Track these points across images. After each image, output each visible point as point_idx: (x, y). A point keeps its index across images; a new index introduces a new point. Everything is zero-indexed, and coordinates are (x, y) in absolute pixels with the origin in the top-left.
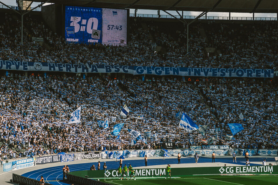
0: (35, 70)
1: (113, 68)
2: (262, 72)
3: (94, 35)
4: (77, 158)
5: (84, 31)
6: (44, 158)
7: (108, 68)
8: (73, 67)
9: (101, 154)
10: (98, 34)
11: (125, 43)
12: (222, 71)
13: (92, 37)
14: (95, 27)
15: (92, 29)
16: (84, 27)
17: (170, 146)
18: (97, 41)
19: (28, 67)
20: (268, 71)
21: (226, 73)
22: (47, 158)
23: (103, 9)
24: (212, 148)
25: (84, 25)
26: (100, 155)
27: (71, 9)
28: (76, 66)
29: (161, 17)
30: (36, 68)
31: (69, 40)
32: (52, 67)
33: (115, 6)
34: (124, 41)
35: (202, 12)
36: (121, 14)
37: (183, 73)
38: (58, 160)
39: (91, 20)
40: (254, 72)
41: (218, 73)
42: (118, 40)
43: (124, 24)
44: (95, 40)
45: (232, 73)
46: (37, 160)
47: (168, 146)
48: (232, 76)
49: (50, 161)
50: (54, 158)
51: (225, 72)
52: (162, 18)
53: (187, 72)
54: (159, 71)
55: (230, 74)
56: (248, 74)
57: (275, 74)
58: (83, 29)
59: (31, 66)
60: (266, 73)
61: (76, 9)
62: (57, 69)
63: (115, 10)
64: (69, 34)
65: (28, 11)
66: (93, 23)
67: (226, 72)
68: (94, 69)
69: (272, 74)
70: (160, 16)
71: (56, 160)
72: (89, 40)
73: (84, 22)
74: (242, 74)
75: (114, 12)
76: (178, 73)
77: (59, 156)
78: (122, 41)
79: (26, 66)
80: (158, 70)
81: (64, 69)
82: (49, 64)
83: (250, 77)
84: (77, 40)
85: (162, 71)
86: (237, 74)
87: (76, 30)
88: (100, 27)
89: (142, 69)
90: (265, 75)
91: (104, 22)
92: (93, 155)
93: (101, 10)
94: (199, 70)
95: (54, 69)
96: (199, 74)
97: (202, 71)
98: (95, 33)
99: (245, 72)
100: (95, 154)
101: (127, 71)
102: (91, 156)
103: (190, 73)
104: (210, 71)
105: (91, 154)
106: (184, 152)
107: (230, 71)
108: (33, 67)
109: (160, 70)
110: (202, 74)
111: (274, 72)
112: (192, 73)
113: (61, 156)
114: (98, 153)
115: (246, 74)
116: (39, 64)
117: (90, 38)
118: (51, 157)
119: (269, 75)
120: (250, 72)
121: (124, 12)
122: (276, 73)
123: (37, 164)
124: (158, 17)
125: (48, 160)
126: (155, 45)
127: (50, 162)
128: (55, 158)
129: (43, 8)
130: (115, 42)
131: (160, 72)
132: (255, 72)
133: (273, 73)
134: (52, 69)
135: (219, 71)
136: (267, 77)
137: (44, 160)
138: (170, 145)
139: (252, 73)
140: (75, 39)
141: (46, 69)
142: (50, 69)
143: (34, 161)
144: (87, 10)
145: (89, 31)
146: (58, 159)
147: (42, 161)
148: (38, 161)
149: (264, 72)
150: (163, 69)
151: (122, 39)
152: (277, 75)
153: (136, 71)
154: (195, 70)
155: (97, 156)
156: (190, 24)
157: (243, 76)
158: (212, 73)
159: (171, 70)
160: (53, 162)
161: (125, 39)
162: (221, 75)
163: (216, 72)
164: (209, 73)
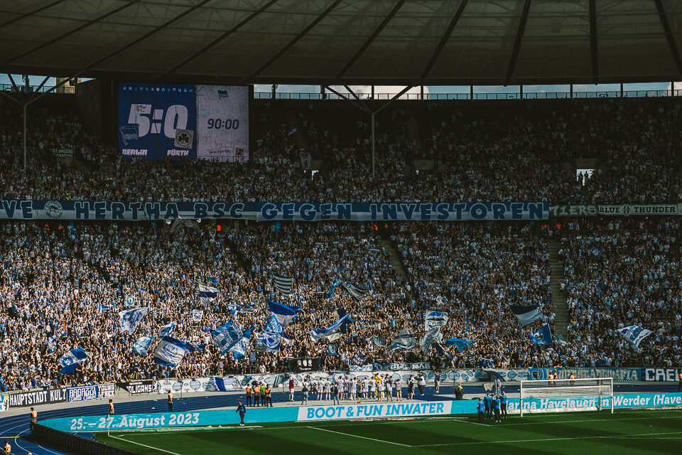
0: (47, 217)
1: (210, 210)
2: (526, 210)
3: (180, 140)
4: (102, 394)
5: (159, 132)
6: (30, 394)
7: (201, 209)
8: (127, 209)
9: (156, 385)
10: (188, 138)
11: (246, 154)
12: (440, 210)
13: (176, 145)
14: (182, 125)
15: (175, 128)
16: (159, 125)
17: (308, 367)
18: (186, 153)
19: (33, 212)
20: (536, 206)
21: (450, 213)
22: (36, 396)
23: (199, 87)
24: (395, 367)
25: (158, 121)
26: (154, 387)
28: (135, 207)
29: (327, 98)
30: (49, 214)
31: (126, 152)
32: (82, 211)
33: (222, 79)
34: (242, 150)
35: (405, 87)
36: (236, 95)
37: (360, 215)
38: (60, 399)
39: (172, 110)
40: (508, 210)
41: (432, 213)
42: (231, 149)
43: (242, 116)
44: (182, 151)
45: (462, 213)
46: (12, 399)
47: (303, 367)
48: (463, 218)
49: (41, 401)
50: (52, 395)
51: (447, 210)
52: (329, 100)
53: (370, 214)
54: (309, 213)
55: (459, 215)
56: (496, 214)
57: (551, 213)
58: (156, 129)
59: (39, 210)
60: (533, 210)
61: (141, 88)
62: (92, 214)
63: (223, 88)
64: (127, 140)
66: (177, 116)
67: (449, 211)
68: (172, 212)
69: (545, 213)
70: (325, 95)
71: (56, 399)
72: (169, 151)
73: (158, 114)
74: (484, 214)
75: (220, 92)
76: (348, 215)
77: (64, 390)
78: (240, 152)
79: (30, 210)
80: (308, 210)
81: (109, 214)
82: (78, 205)
83: (499, 219)
84: (144, 152)
85: (317, 213)
86: (474, 214)
87: (143, 132)
88: (192, 124)
89: (273, 209)
90: (532, 215)
91: (200, 112)
92: (139, 386)
93: (195, 89)
94: (394, 207)
95: (87, 215)
96: (394, 215)
97: (400, 210)
98: (183, 137)
99: (490, 210)
100: (143, 386)
101: (241, 216)
102: (135, 390)
103: (374, 216)
104: (417, 210)
105: (135, 386)
106: (333, 378)
107: (459, 208)
108: (44, 211)
109: (312, 210)
110: (401, 215)
111: (550, 208)
112: (380, 214)
113: (68, 391)
114: (150, 383)
115: (492, 213)
116: (56, 206)
117: (172, 147)
118: (45, 392)
119: (540, 215)
120: (499, 210)
121: (243, 90)
122: (553, 210)
123: (10, 406)
124: (321, 98)
125: (37, 398)
126: (309, 158)
127: (44, 403)
128: (54, 394)
129: (79, 87)
130: (225, 154)
132: (511, 209)
133: (548, 210)
134: (82, 215)
135: (434, 210)
136: (536, 218)
137: (28, 399)
138: (308, 364)
139: (503, 211)
140: (139, 151)
141: (71, 214)
142: (78, 215)
143: (5, 400)
144: (163, 90)
145: (170, 133)
146: (62, 396)
147: (24, 402)
148: (15, 401)
149: (528, 208)
150: (317, 208)
151: (240, 146)
152: (555, 214)
153: (261, 213)
154: (385, 207)
155: (146, 388)
156: (376, 112)
157: (486, 218)
158: (420, 213)
159: (334, 210)
160: (49, 401)
161: (245, 147)
162: (440, 216)
163: (430, 212)
164: (414, 213)
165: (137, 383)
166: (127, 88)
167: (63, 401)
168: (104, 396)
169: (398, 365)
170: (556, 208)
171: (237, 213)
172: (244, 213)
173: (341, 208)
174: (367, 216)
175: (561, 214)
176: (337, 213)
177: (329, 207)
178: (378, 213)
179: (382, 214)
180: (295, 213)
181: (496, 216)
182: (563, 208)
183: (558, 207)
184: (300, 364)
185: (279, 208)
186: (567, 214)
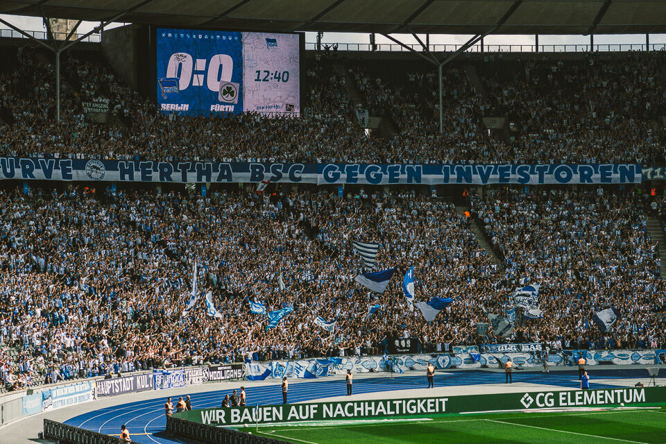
0: (88, 179)
1: (268, 171)
2: (616, 172)
3: (224, 94)
4: (190, 381)
5: (201, 85)
6: (116, 381)
7: (258, 170)
8: (177, 170)
10: (233, 92)
11: (297, 111)
12: (521, 172)
13: (220, 98)
14: (227, 76)
15: (219, 80)
16: (201, 77)
18: (231, 109)
19: (73, 172)
20: (628, 168)
21: (532, 176)
22: (122, 382)
23: (245, 34)
24: (503, 349)
25: (201, 72)
26: (244, 372)
27: (170, 35)
28: (184, 168)
30: (90, 176)
31: (165, 107)
32: (126, 172)
33: (272, 26)
34: (293, 106)
35: (474, 35)
36: (286, 43)
37: (431, 179)
38: (147, 386)
39: (216, 60)
40: (596, 172)
41: (512, 176)
42: (280, 105)
43: (294, 68)
44: (227, 107)
45: (545, 176)
46: (99, 387)
47: (401, 347)
48: (546, 182)
49: (128, 389)
50: (138, 381)
51: (528, 173)
52: (380, 52)
53: (442, 176)
54: (376, 175)
55: (541, 179)
56: (583, 177)
57: (644, 176)
58: (198, 81)
59: (79, 171)
60: (624, 172)
61: (182, 35)
62: (138, 176)
63: (271, 36)
64: (167, 94)
65: (71, 42)
66: (221, 66)
67: (531, 173)
68: (226, 174)
69: (637, 176)
70: (375, 46)
71: (143, 387)
72: (212, 106)
73: (201, 64)
74: (570, 177)
75: (268, 40)
76: (419, 179)
77: (151, 376)
78: (290, 107)
79: (70, 170)
80: (374, 172)
81: (155, 176)
82: (122, 165)
83: (586, 182)
84: (185, 107)
85: (383, 175)
86: (558, 177)
87: (183, 85)
88: (238, 76)
89: (336, 171)
90: (622, 179)
91: (246, 63)
92: (228, 371)
93: (240, 37)
94: (468, 169)
95: (131, 177)
96: (469, 179)
97: (475, 173)
98: (228, 91)
99: (576, 173)
100: (232, 371)
101: (300, 179)
102: (223, 375)
103: (447, 179)
104: (495, 173)
105: (223, 371)
106: (437, 361)
107: (541, 171)
108: (85, 172)
109: (379, 172)
110: (477, 179)
111: (643, 171)
112: (453, 177)
113: (154, 377)
114: (240, 367)
115: (578, 176)
116: (98, 166)
117: (216, 102)
118: (132, 379)
119: (632, 178)
120: (586, 172)
121: (293, 39)
122: (646, 173)
123: (99, 396)
124: (371, 50)
125: (124, 386)
126: (366, 115)
127: (130, 391)
128: (140, 380)
129: (106, 34)
130: (273, 110)
131: (379, 177)
132: (599, 172)
133: (641, 172)
134: (127, 177)
135: (514, 172)
136: (627, 181)
137: (115, 387)
139: (590, 173)
140: (180, 105)
141: (114, 176)
142: (122, 177)
143: (92, 388)
144: (206, 37)
145: (214, 86)
146: (148, 383)
147: (111, 390)
148: (103, 389)
149: (618, 171)
150: (384, 170)
151: (291, 101)
152: (649, 177)
153: (322, 176)
154: (459, 170)
155: (236, 373)
156: (444, 63)
157: (571, 182)
158: (498, 176)
159: (403, 172)
160: (135, 389)
161: (296, 101)
162: (520, 180)
163: (508, 175)
164: (491, 176)
165: (225, 368)
166: (167, 35)
167: (150, 388)
168: (191, 383)
169: (506, 346)
170: (650, 170)
171: (297, 175)
172: (304, 176)
173: (410, 170)
174: (440, 179)
175: (655, 177)
176: (405, 176)
177: (397, 168)
178: (451, 176)
179: (455, 176)
180: (359, 176)
181: (582, 180)
182: (658, 170)
183: (651, 169)
184: (397, 345)
185: (342, 169)
186: (662, 177)
